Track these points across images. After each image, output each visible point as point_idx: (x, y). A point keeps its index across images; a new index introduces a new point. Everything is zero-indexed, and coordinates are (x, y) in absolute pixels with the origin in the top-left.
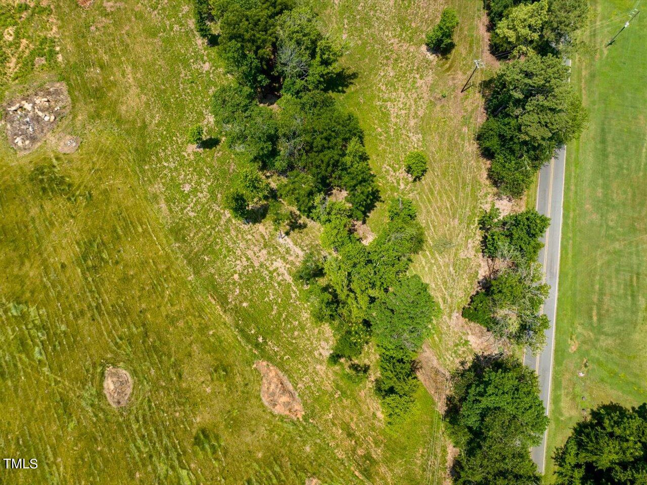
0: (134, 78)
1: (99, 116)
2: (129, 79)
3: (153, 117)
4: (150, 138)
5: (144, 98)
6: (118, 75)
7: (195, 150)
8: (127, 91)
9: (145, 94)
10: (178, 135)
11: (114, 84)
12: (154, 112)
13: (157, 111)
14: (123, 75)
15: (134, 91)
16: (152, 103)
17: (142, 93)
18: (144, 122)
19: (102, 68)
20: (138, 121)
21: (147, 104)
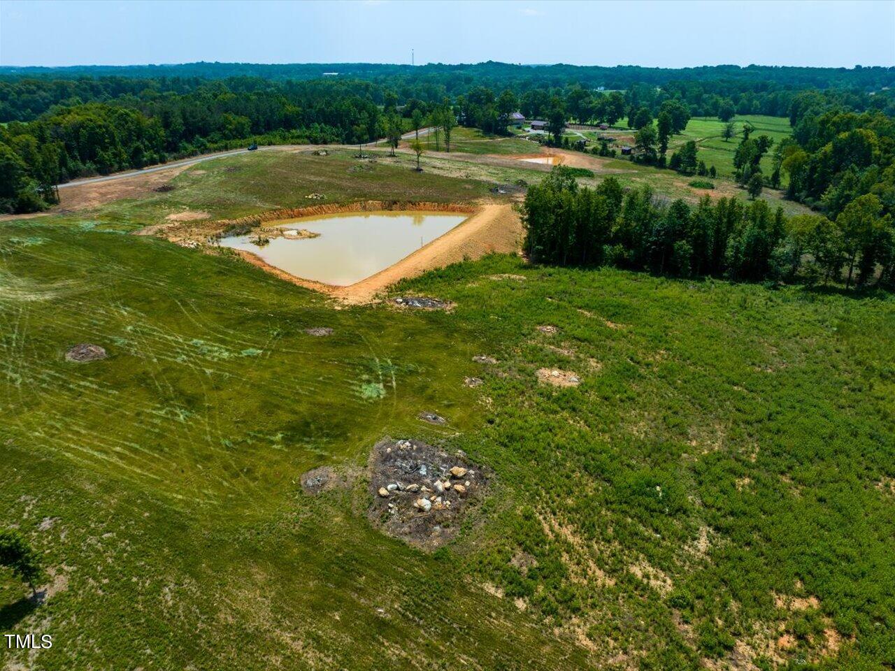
0: (284, 647)
1: (303, 538)
2: (294, 639)
3: (180, 594)
4: (166, 558)
5: (225, 617)
6: (325, 631)
7: (48, 586)
8: (276, 610)
9: (228, 627)
10: (100, 592)
11: (319, 609)
12: (181, 605)
13: (177, 610)
14: (317, 639)
15: (262, 618)
16: (198, 619)
17: (239, 627)
18: (195, 576)
19: (382, 625)
20: (210, 572)
21: (210, 611)
